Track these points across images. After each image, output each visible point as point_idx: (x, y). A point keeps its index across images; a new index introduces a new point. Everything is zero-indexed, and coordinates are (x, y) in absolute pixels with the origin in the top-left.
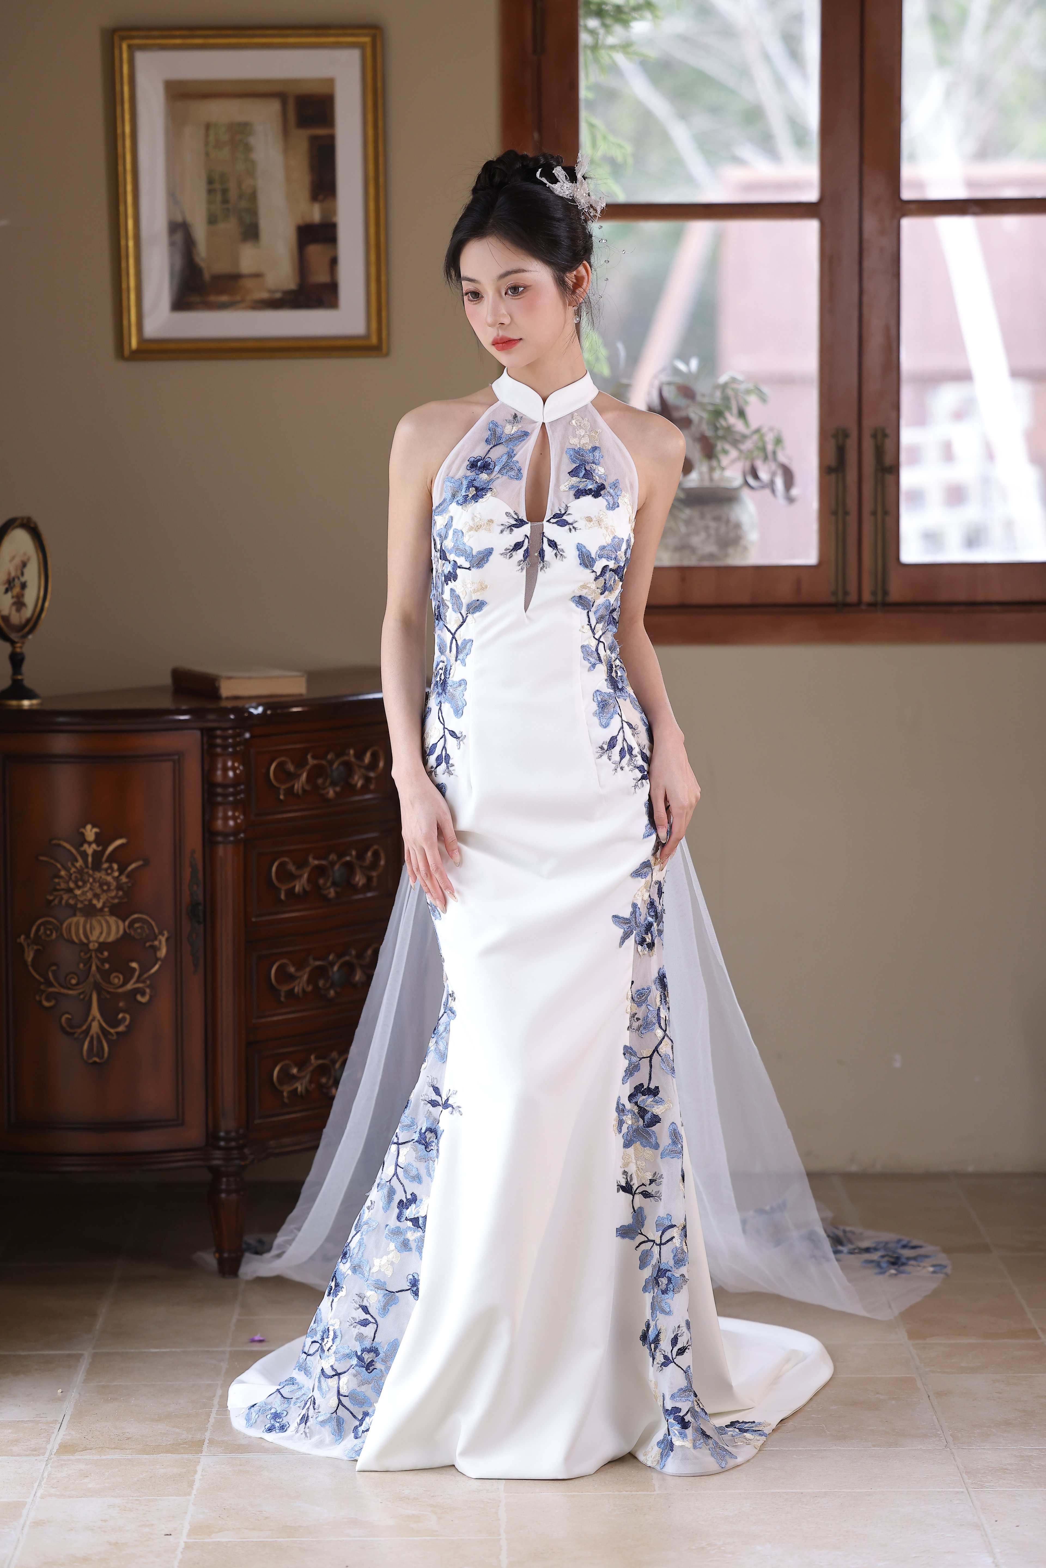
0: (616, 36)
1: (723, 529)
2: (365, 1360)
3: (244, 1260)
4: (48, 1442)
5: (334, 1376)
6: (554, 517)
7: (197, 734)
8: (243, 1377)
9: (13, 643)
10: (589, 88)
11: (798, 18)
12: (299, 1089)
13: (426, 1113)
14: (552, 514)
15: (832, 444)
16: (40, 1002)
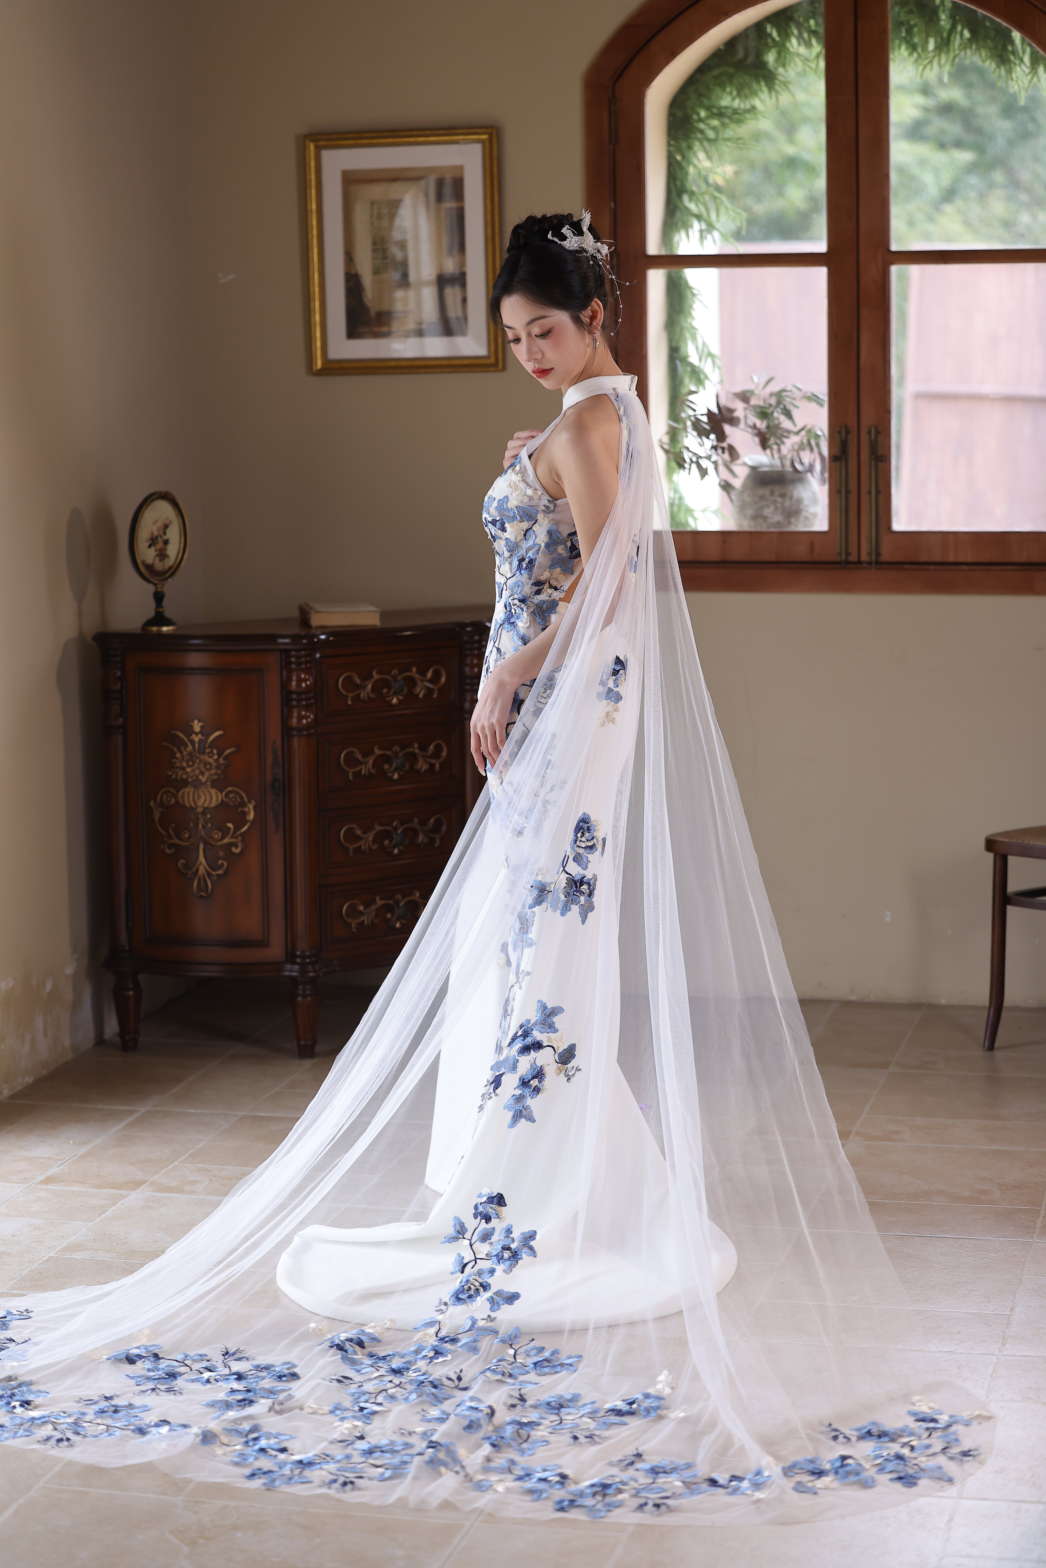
1: (787, 504)
7: (277, 654)
9: (156, 585)
12: (366, 922)
15: (837, 438)
16: (164, 850)
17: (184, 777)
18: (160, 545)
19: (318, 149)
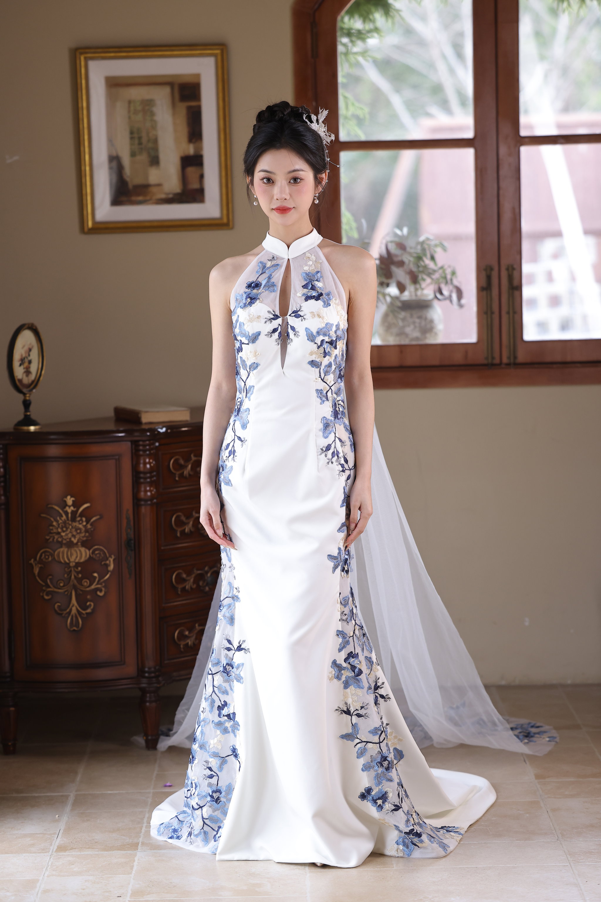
0: (359, 46)
1: (423, 323)
2: (215, 797)
3: (160, 740)
4: (51, 845)
5: (199, 808)
6: (293, 313)
7: (129, 444)
8: (160, 806)
9: (24, 394)
10: (343, 76)
11: (461, 34)
12: (190, 643)
13: (225, 655)
14: (292, 311)
15: (484, 274)
16: (43, 596)
17: (60, 540)
18: (26, 364)
19: (86, 59)
